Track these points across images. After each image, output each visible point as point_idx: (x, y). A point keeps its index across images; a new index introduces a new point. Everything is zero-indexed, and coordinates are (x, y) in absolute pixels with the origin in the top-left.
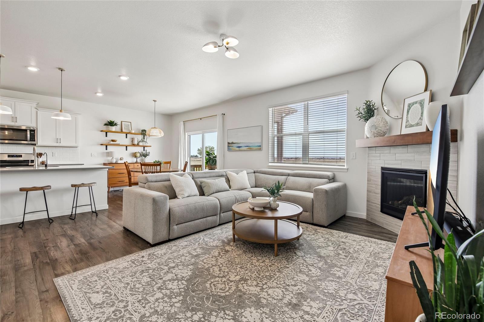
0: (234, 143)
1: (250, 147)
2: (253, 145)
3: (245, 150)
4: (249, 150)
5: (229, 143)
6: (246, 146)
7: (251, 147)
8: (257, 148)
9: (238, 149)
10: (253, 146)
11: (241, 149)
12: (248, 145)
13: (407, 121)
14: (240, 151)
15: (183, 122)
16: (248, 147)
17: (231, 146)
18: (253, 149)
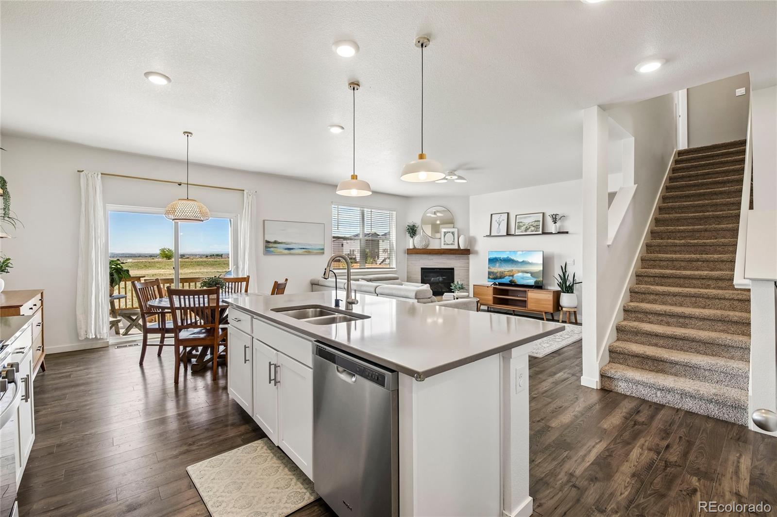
0: (279, 243)
1: (308, 250)
2: (313, 247)
3: (300, 253)
4: (306, 253)
5: (268, 242)
6: (301, 249)
7: (310, 250)
8: (318, 251)
9: (287, 251)
10: (312, 249)
11: (292, 251)
12: (304, 247)
13: (445, 241)
14: (291, 254)
15: (102, 174)
16: (304, 250)
17: (272, 247)
18: (313, 252)
